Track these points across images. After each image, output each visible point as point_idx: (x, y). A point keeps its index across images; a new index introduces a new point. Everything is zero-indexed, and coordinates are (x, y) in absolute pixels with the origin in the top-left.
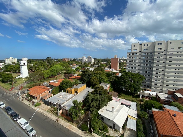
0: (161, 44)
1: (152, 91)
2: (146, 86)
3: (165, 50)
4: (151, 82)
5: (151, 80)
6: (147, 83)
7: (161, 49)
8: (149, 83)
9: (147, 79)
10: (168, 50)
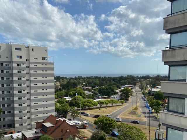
0: (20, 49)
1: (16, 132)
2: (6, 126)
3: (27, 60)
4: (13, 115)
5: (14, 112)
6: (6, 119)
7: (21, 57)
8: (9, 118)
9: (6, 113)
10: (31, 61)
